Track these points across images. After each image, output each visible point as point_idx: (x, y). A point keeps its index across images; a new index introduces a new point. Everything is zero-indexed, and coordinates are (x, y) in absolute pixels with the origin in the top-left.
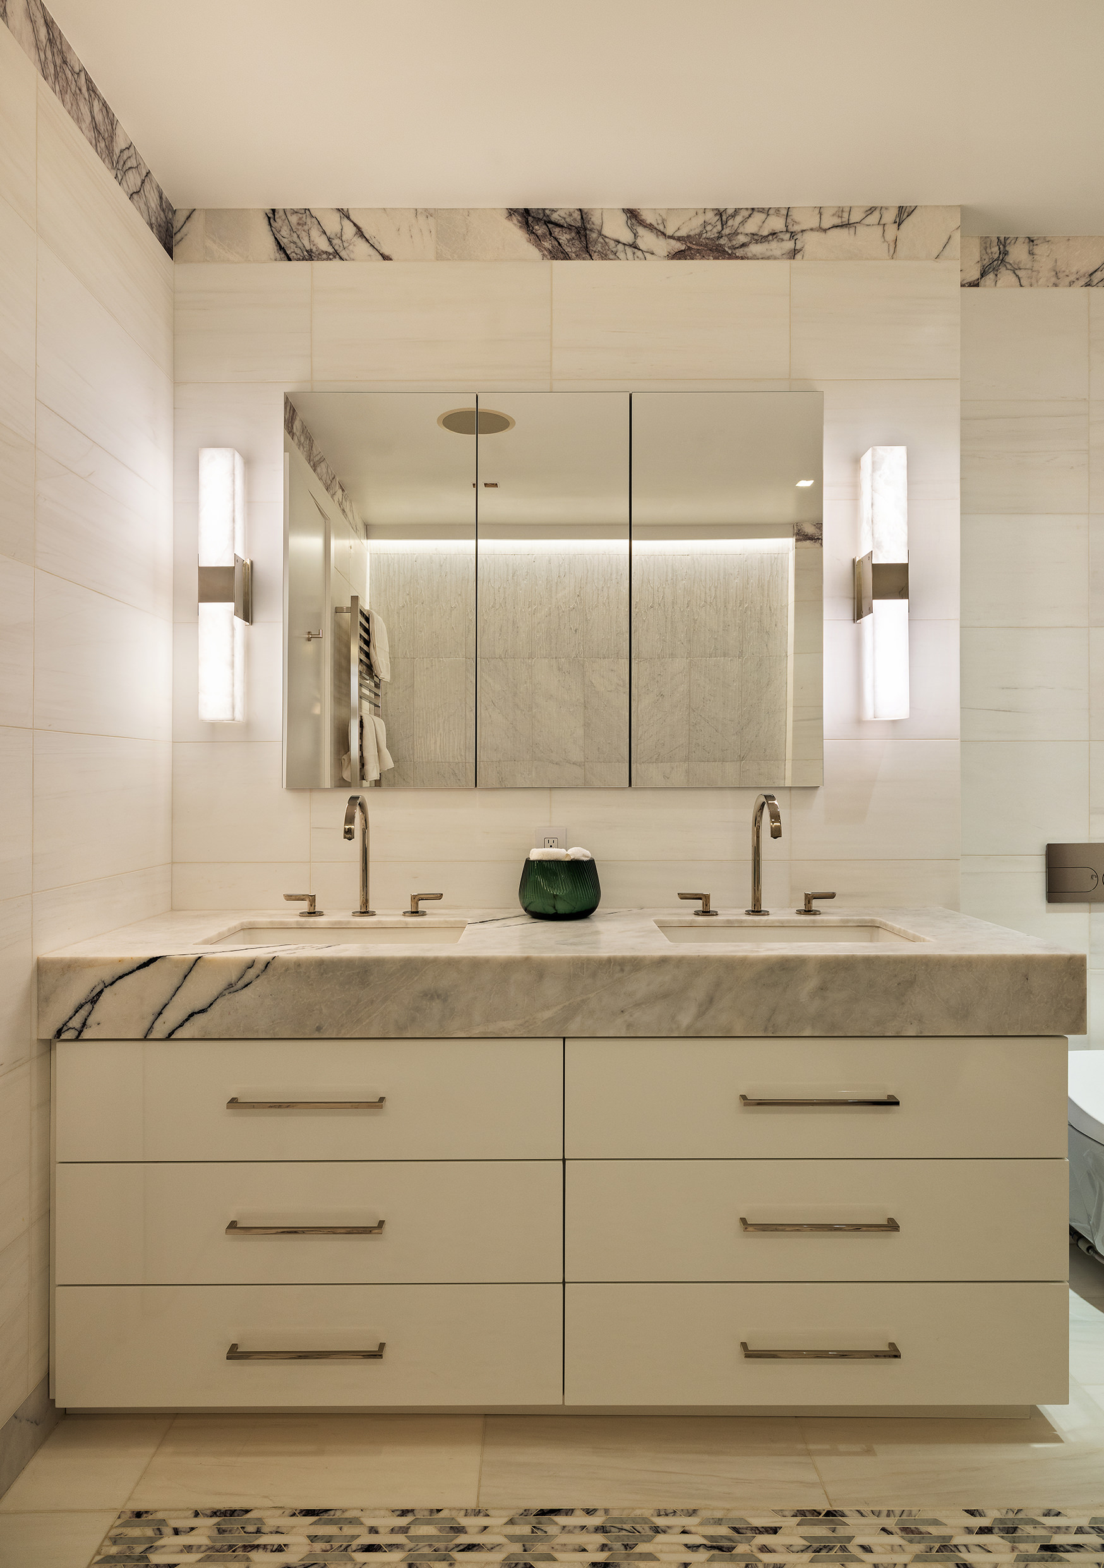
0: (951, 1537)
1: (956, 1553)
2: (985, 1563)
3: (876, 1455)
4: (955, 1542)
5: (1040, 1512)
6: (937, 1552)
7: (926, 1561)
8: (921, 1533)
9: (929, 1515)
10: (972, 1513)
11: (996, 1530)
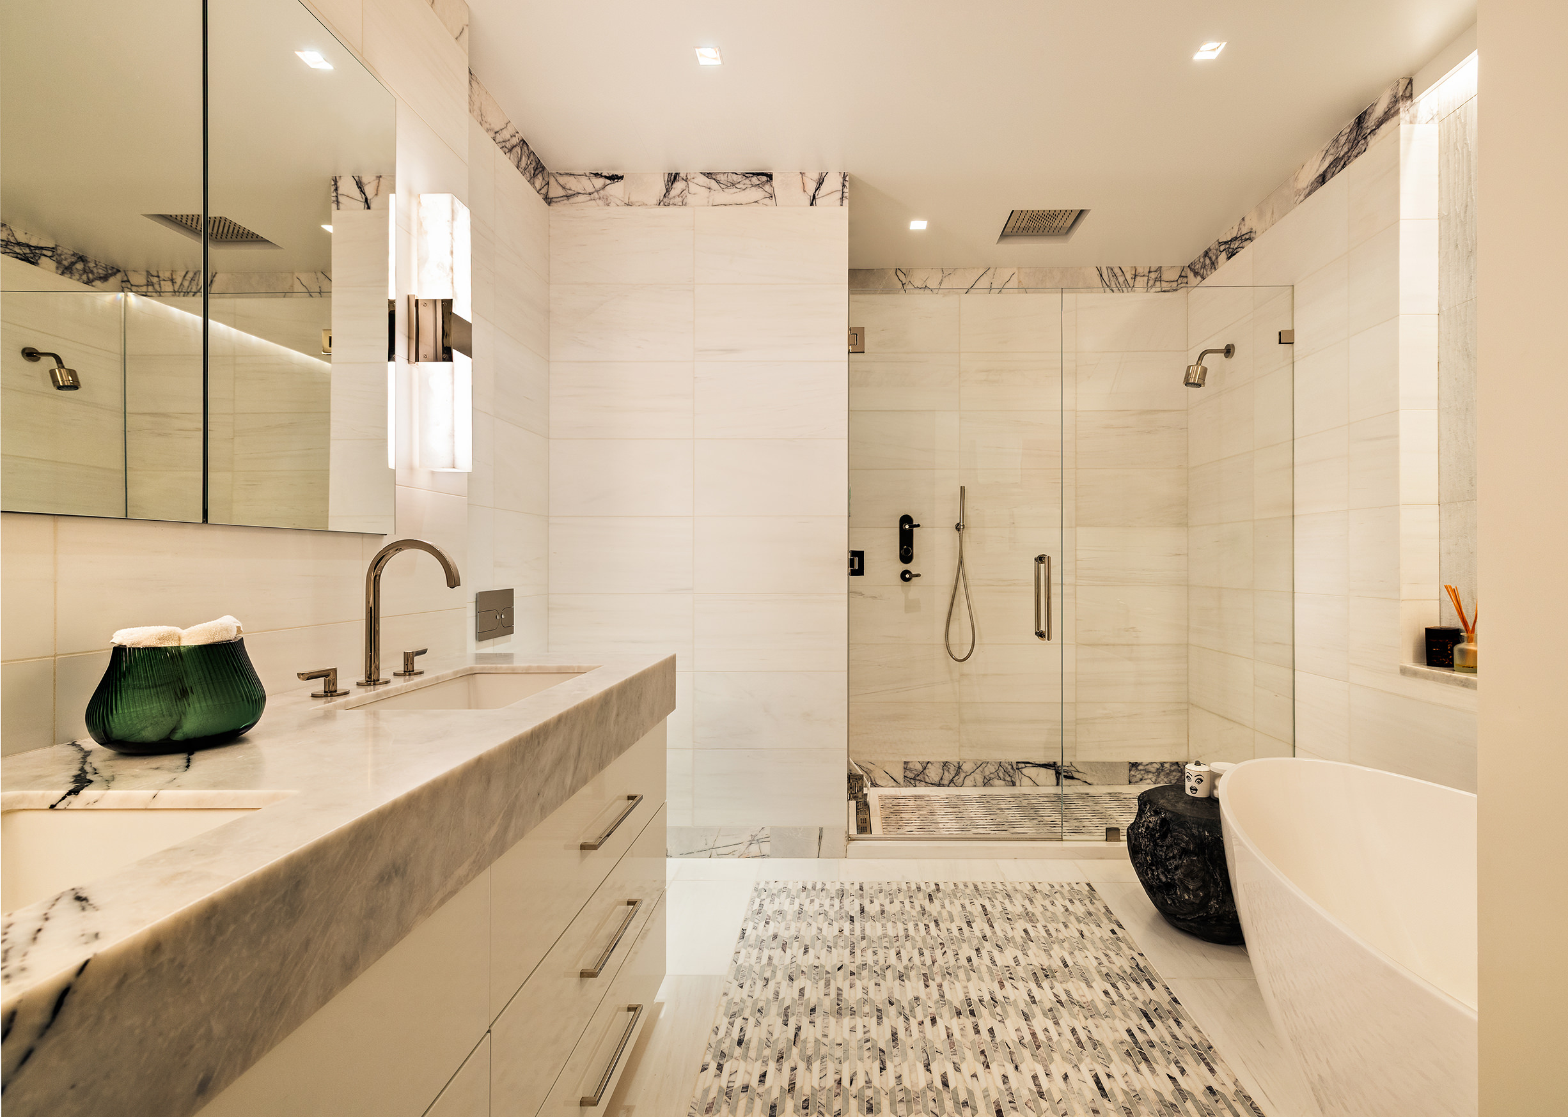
0: (720, 1087)
1: (735, 1087)
2: (744, 1077)
3: (635, 1106)
4: (725, 1087)
5: (713, 1035)
6: (730, 1099)
7: (736, 1108)
8: (713, 1103)
9: (699, 1093)
10: (704, 1069)
11: (721, 1062)
